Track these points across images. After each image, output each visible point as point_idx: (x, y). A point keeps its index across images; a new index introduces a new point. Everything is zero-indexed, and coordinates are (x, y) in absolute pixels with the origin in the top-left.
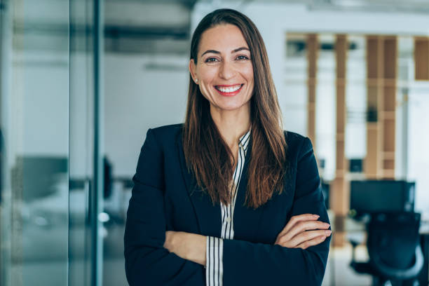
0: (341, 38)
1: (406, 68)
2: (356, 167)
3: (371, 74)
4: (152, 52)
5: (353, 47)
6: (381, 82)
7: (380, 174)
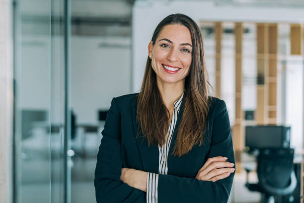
0: (238, 25)
1: (284, 46)
2: (249, 116)
3: (260, 50)
4: (104, 35)
5: (247, 31)
6: (266, 56)
7: (266, 121)
